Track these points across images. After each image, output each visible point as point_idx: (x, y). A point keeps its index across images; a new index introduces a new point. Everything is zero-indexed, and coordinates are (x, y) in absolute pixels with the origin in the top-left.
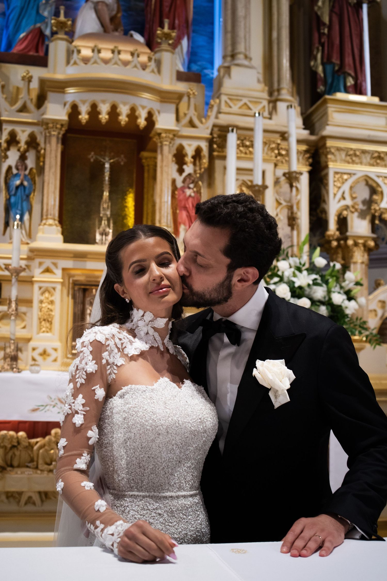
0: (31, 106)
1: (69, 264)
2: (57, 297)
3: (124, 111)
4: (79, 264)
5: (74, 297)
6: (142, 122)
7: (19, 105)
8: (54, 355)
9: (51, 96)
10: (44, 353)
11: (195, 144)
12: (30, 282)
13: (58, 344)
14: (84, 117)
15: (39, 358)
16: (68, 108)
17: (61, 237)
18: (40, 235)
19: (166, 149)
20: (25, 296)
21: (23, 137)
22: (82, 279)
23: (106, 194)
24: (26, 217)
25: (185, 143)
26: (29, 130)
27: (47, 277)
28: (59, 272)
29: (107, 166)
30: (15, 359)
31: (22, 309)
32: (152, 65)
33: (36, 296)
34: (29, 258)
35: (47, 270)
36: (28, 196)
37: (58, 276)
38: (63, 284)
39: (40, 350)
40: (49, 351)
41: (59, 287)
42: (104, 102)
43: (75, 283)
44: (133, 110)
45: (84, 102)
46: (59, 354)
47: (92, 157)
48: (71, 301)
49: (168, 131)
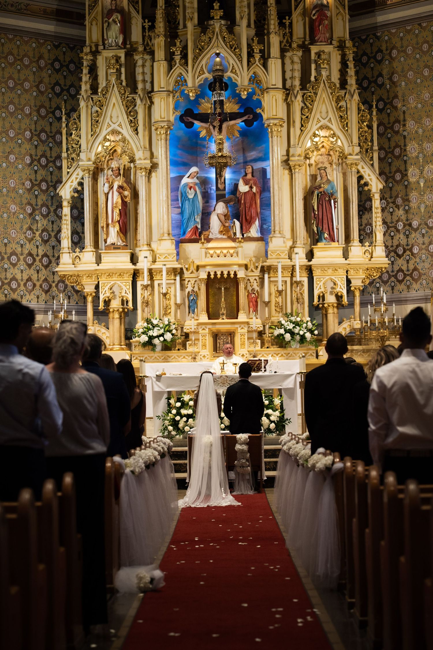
0: (195, 271)
1: (210, 326)
2: (207, 338)
3: (226, 273)
4: (214, 326)
5: (213, 337)
6: (232, 276)
7: (190, 271)
8: (207, 357)
9: (200, 269)
10: (204, 356)
11: (254, 278)
12: (198, 333)
13: (208, 353)
14: (212, 276)
15: (202, 358)
16: (207, 274)
17: (207, 318)
18: (200, 318)
19: (242, 283)
20: (197, 338)
21: (193, 282)
22: (215, 331)
23: (223, 299)
24: (196, 310)
25: (250, 278)
26: (194, 280)
27: (204, 331)
28: (207, 330)
29: (223, 289)
30: (195, 358)
31: (196, 342)
32: (235, 255)
33: (201, 338)
34: (197, 325)
35: (204, 329)
36: (196, 303)
37: (207, 331)
38: (209, 333)
39: (203, 355)
40: (206, 355)
41: (208, 334)
42: (218, 271)
43: (213, 333)
44: (229, 272)
45: (212, 271)
46: (209, 356)
47: (217, 286)
48: (212, 339)
49: (241, 278)
